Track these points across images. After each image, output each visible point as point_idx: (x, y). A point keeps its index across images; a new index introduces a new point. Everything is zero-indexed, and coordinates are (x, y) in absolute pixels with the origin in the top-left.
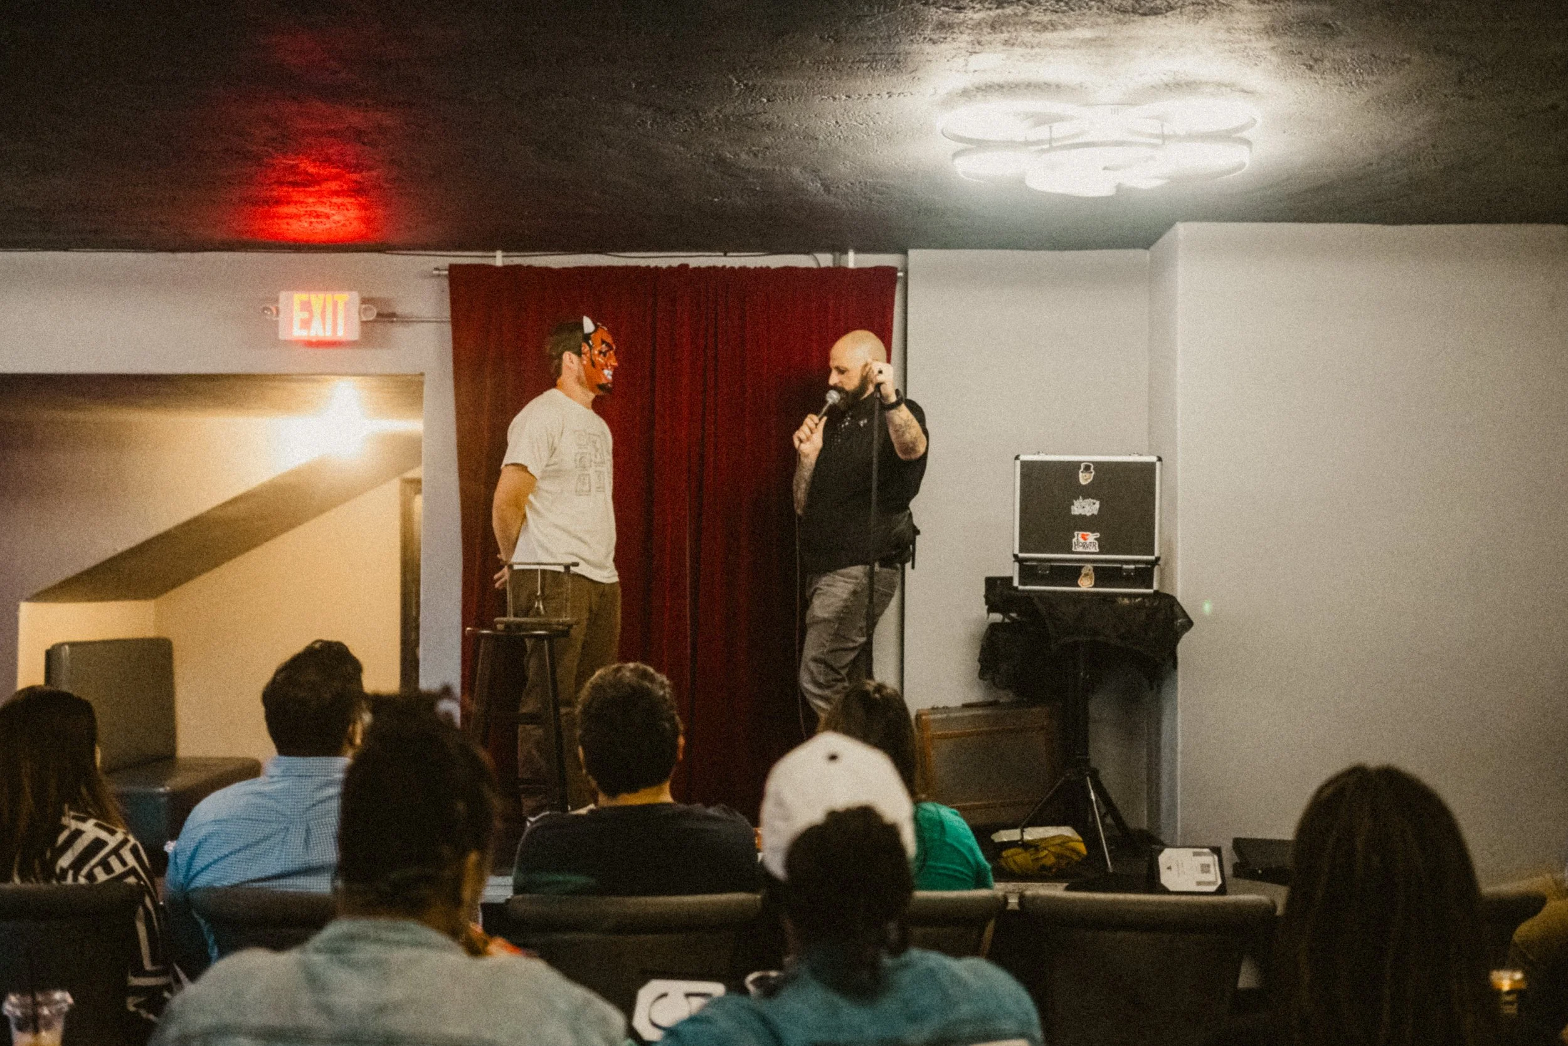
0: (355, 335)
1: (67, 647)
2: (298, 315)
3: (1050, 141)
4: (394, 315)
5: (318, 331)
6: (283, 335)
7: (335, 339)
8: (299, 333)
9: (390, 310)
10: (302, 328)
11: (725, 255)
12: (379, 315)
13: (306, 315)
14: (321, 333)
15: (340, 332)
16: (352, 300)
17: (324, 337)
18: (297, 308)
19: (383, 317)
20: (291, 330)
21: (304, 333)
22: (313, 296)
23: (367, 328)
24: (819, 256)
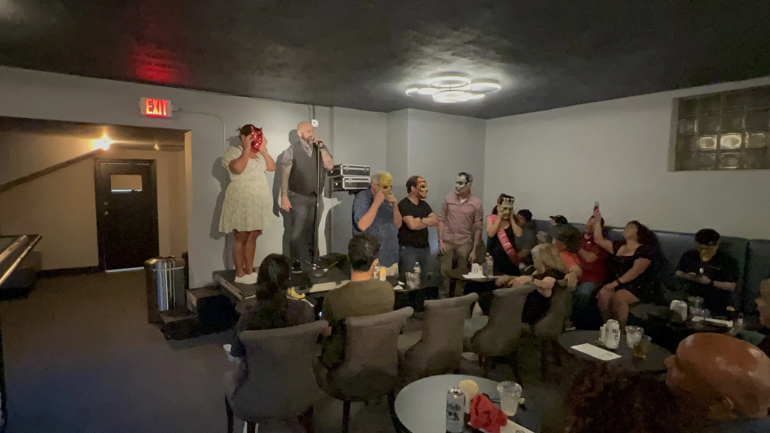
0: (170, 115)
2: (148, 107)
5: (155, 112)
6: (142, 113)
7: (162, 116)
8: (148, 112)
12: (178, 109)
13: (151, 106)
14: (157, 113)
15: (165, 114)
16: (170, 102)
17: (158, 115)
18: (147, 103)
19: (177, 111)
20: (146, 111)
21: (151, 113)
22: (154, 100)
23: (173, 113)
24: (310, 105)
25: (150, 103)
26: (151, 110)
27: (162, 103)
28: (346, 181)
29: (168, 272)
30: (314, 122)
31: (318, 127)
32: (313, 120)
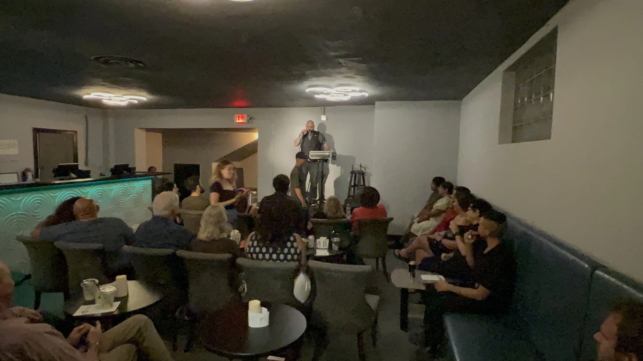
0: (246, 122)
3: (327, 93)
4: (253, 118)
6: (235, 122)
8: (238, 121)
11: (306, 107)
13: (238, 118)
14: (241, 122)
15: (244, 121)
16: (246, 116)
18: (237, 117)
19: (251, 119)
20: (236, 121)
22: (240, 115)
23: (248, 120)
24: (322, 107)
25: (239, 117)
26: (239, 120)
27: (243, 117)
28: (312, 154)
29: (252, 198)
31: (326, 120)
32: (322, 116)
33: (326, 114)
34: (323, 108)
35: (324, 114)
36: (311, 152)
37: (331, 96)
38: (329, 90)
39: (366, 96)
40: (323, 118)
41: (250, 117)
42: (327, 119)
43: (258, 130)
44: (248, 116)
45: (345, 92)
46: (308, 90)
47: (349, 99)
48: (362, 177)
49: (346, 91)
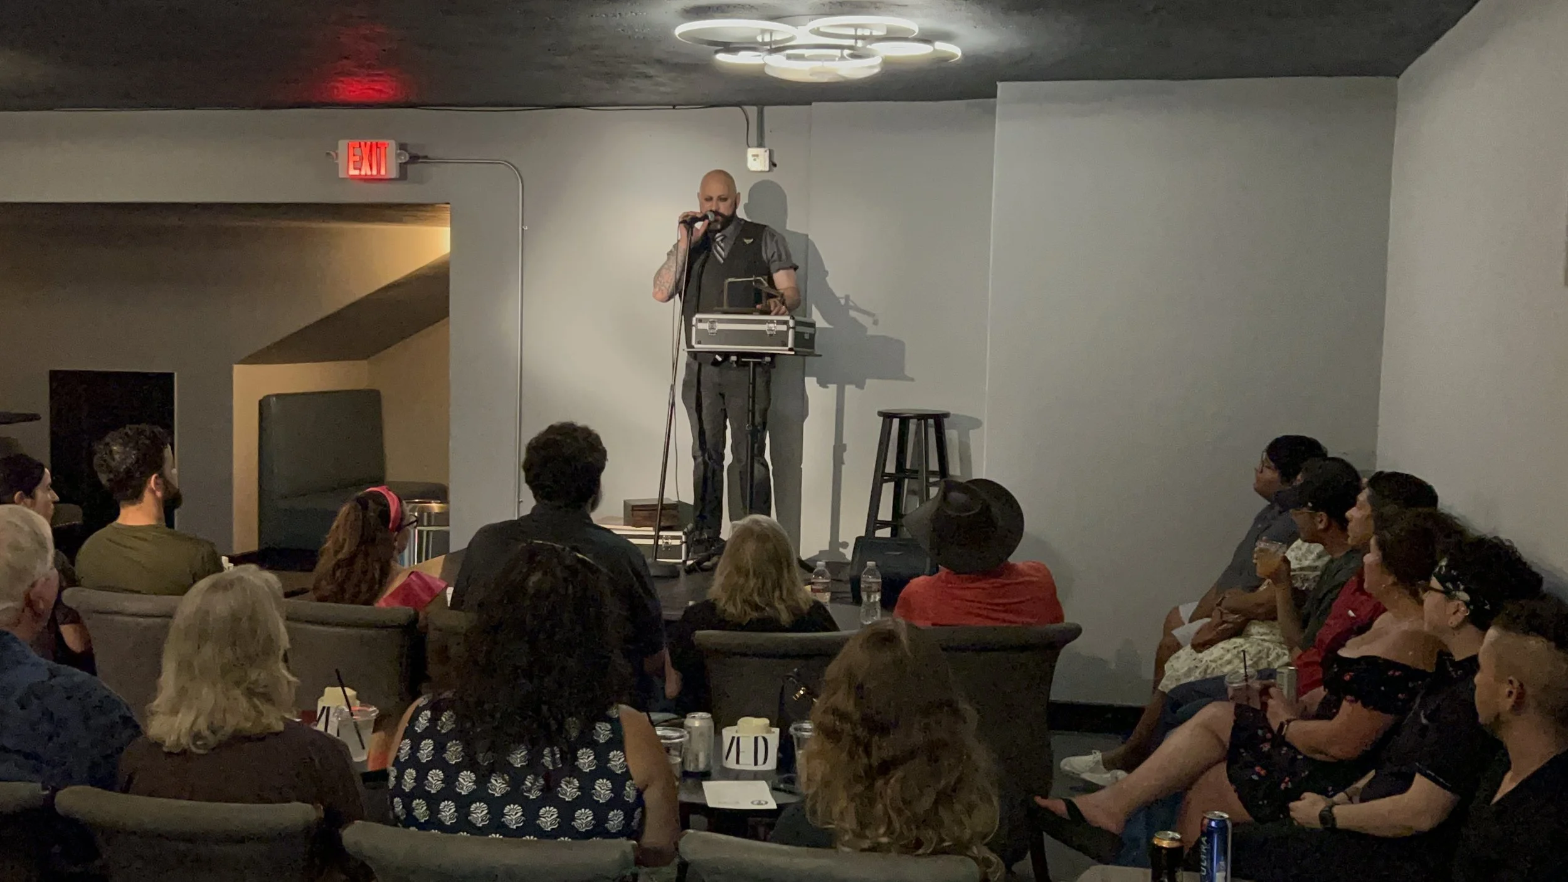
0: (394, 174)
1: (274, 399)
2: (352, 159)
3: (772, 43)
4: (426, 157)
5: (365, 171)
6: (342, 175)
7: (379, 177)
8: (353, 172)
9: (425, 154)
10: (355, 169)
11: (674, 108)
12: (411, 158)
13: (355, 158)
14: (369, 173)
15: (383, 172)
16: (392, 146)
17: (372, 175)
18: (351, 152)
19: (415, 159)
20: (347, 171)
21: (356, 172)
22: (363, 144)
23: (403, 167)
24: (746, 108)
25: (358, 150)
26: (358, 164)
27: (379, 149)
28: (701, 326)
30: (753, 156)
31: (767, 169)
32: (751, 151)
33: (767, 141)
34: (752, 111)
35: (760, 145)
36: (700, 321)
37: (789, 57)
38: (781, 31)
39: (954, 56)
40: (757, 160)
41: (414, 152)
42: (773, 164)
43: (447, 215)
44: (402, 147)
45: (856, 38)
46: (683, 28)
47: (876, 70)
48: (932, 432)
49: (860, 32)
